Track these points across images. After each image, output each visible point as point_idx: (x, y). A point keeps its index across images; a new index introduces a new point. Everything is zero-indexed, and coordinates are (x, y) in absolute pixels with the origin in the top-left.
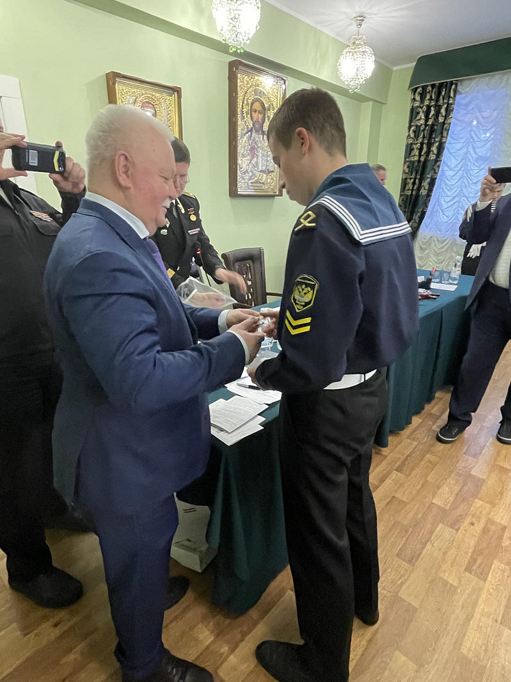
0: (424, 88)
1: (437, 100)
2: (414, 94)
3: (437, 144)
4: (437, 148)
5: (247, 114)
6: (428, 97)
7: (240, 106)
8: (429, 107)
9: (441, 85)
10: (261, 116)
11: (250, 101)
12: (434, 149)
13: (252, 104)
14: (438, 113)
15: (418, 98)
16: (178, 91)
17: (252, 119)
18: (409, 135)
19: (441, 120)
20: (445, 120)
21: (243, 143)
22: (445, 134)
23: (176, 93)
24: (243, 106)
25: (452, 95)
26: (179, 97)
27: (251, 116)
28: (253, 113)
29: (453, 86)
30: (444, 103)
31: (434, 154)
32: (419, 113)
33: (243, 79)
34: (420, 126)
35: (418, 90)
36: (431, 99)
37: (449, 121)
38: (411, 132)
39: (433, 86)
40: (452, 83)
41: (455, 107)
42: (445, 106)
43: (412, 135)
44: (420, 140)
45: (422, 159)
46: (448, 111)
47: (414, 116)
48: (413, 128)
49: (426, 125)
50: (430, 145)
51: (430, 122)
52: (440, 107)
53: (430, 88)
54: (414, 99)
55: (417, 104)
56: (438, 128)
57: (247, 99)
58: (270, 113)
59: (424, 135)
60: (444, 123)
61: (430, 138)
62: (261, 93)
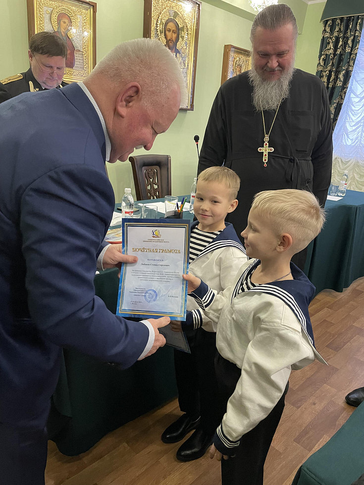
0: (334, 21)
1: (346, 32)
2: (325, 26)
3: (343, 72)
4: (344, 75)
5: (161, 32)
6: (337, 29)
7: (154, 25)
8: (337, 39)
9: (349, 19)
10: (174, 36)
11: (164, 21)
12: (341, 76)
13: (166, 23)
14: (345, 43)
15: (328, 29)
16: (93, 6)
17: (166, 38)
18: (319, 63)
19: (348, 50)
20: (351, 50)
22: (351, 63)
25: (358, 28)
26: (95, 12)
27: (165, 35)
28: (167, 32)
29: (359, 21)
30: (351, 35)
31: (340, 81)
32: (329, 43)
33: (158, 1)
34: (329, 55)
35: (329, 23)
36: (340, 31)
37: (355, 52)
38: (321, 60)
39: (342, 19)
40: (358, 18)
41: (361, 39)
42: (352, 38)
43: (322, 64)
44: (329, 68)
45: (330, 86)
46: (355, 42)
47: (324, 46)
48: (323, 57)
49: (335, 54)
50: (337, 73)
51: (338, 52)
52: (348, 39)
53: (339, 21)
54: (325, 30)
55: (327, 35)
56: (345, 57)
57: (161, 19)
58: (184, 34)
59: (333, 63)
60: (351, 54)
61: (338, 66)
62: (176, 14)
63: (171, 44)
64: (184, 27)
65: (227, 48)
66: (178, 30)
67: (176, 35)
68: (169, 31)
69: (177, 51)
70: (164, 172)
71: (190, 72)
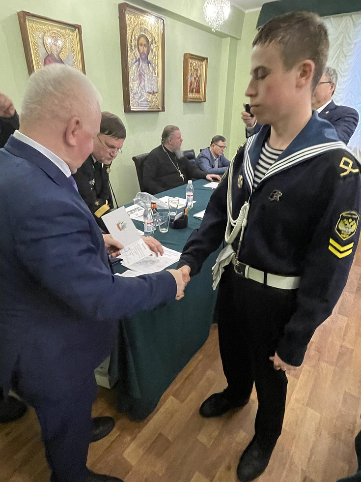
7: (129, 41)
10: (146, 49)
11: (137, 37)
13: (139, 39)
16: (78, 29)
17: (139, 51)
21: (133, 71)
23: (77, 30)
24: (131, 41)
26: (80, 34)
27: (138, 49)
28: (140, 46)
33: (130, 18)
58: (153, 47)
63: (143, 57)
64: (152, 41)
65: (187, 56)
66: (148, 44)
69: (149, 62)
71: (160, 79)
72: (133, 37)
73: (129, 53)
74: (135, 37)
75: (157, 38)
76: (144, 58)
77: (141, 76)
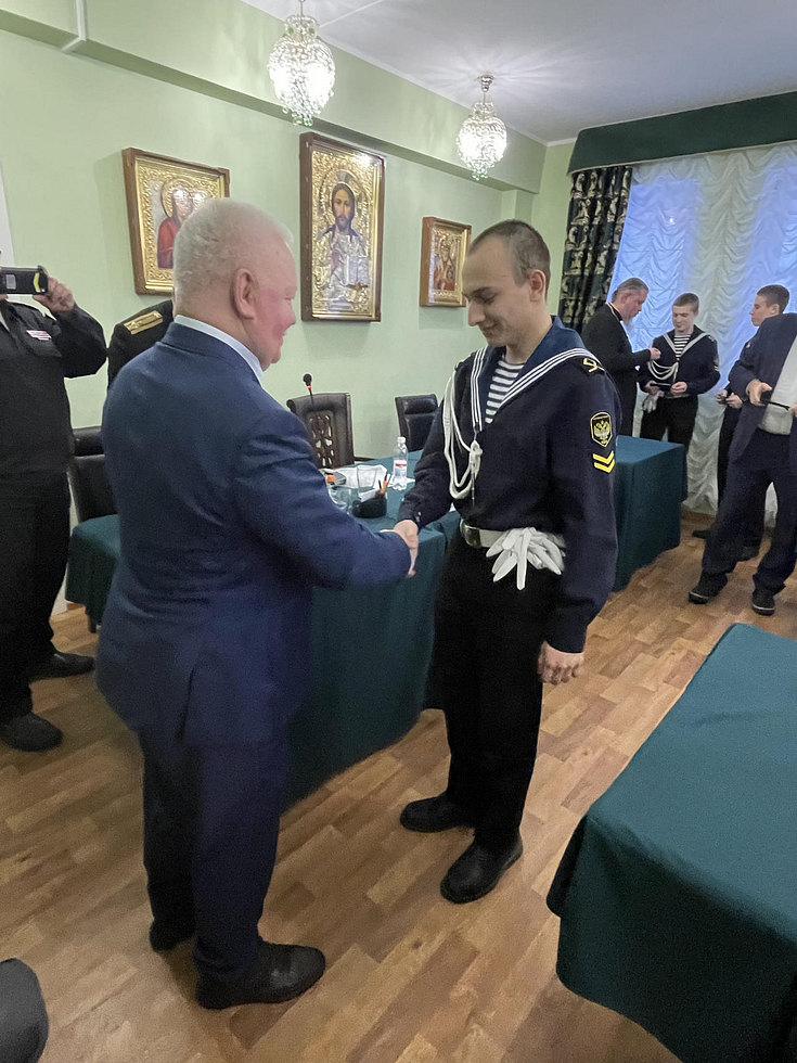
0: (587, 174)
1: (606, 191)
2: (575, 182)
3: (605, 253)
4: (606, 257)
6: (593, 186)
7: (316, 195)
8: (594, 201)
9: (610, 171)
10: (347, 210)
11: (331, 189)
12: (602, 259)
13: (334, 193)
14: (606, 209)
15: (579, 188)
17: (334, 213)
18: (568, 239)
19: (610, 219)
20: (616, 219)
21: (320, 246)
22: (616, 238)
23: (222, 178)
24: (320, 195)
25: (624, 185)
27: (333, 209)
28: (336, 205)
29: (626, 173)
30: (614, 196)
31: (601, 266)
32: (581, 208)
33: (319, 159)
34: (583, 227)
35: (580, 177)
36: (597, 189)
37: (622, 221)
38: (571, 235)
39: (599, 172)
40: (624, 169)
41: (629, 201)
42: (616, 200)
43: (572, 240)
44: (583, 247)
45: (586, 273)
46: (620, 207)
47: (575, 210)
48: (573, 229)
49: (591, 225)
50: (596, 254)
51: (596, 222)
52: (609, 201)
53: (594, 174)
54: (574, 189)
55: (578, 196)
56: (606, 229)
57: (327, 186)
58: (361, 205)
59: (588, 239)
60: (614, 224)
61: (597, 244)
62: (348, 177)
63: (341, 223)
64: (360, 196)
65: (428, 223)
66: (352, 201)
67: (349, 208)
68: (339, 202)
69: (352, 233)
70: (340, 418)
71: (374, 262)
72: (324, 190)
73: (315, 216)
74: (328, 189)
75: (371, 190)
76: (344, 225)
77: (336, 257)
